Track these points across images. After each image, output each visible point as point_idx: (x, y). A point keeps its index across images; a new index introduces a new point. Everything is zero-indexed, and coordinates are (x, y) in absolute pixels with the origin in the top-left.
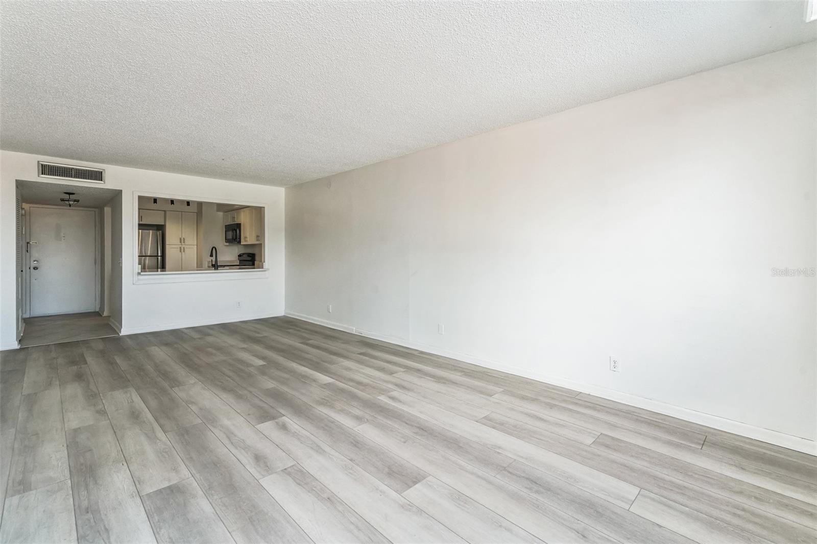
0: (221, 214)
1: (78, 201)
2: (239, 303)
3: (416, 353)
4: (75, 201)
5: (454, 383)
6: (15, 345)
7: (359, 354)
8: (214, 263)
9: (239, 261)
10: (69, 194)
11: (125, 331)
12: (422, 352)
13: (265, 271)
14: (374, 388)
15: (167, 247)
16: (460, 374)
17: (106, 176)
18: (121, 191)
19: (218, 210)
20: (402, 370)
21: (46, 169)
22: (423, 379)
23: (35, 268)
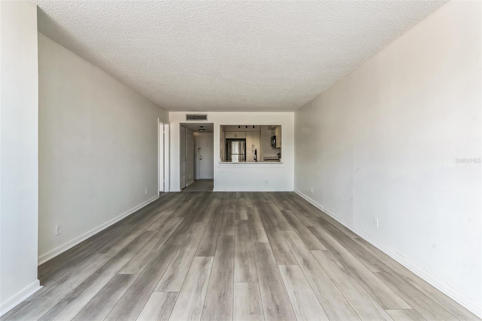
0: (270, 131)
1: (204, 130)
2: (267, 181)
3: (353, 238)
4: (203, 130)
5: (360, 278)
6: (179, 190)
7: (307, 227)
8: (255, 158)
9: (278, 157)
10: (202, 127)
11: (215, 190)
12: (360, 239)
13: (282, 163)
14: (286, 256)
15: (246, 149)
16: (376, 270)
17: (208, 117)
18: (213, 123)
19: (269, 129)
20: (324, 248)
21: (189, 117)
22: (333, 263)
23: (201, 159)
